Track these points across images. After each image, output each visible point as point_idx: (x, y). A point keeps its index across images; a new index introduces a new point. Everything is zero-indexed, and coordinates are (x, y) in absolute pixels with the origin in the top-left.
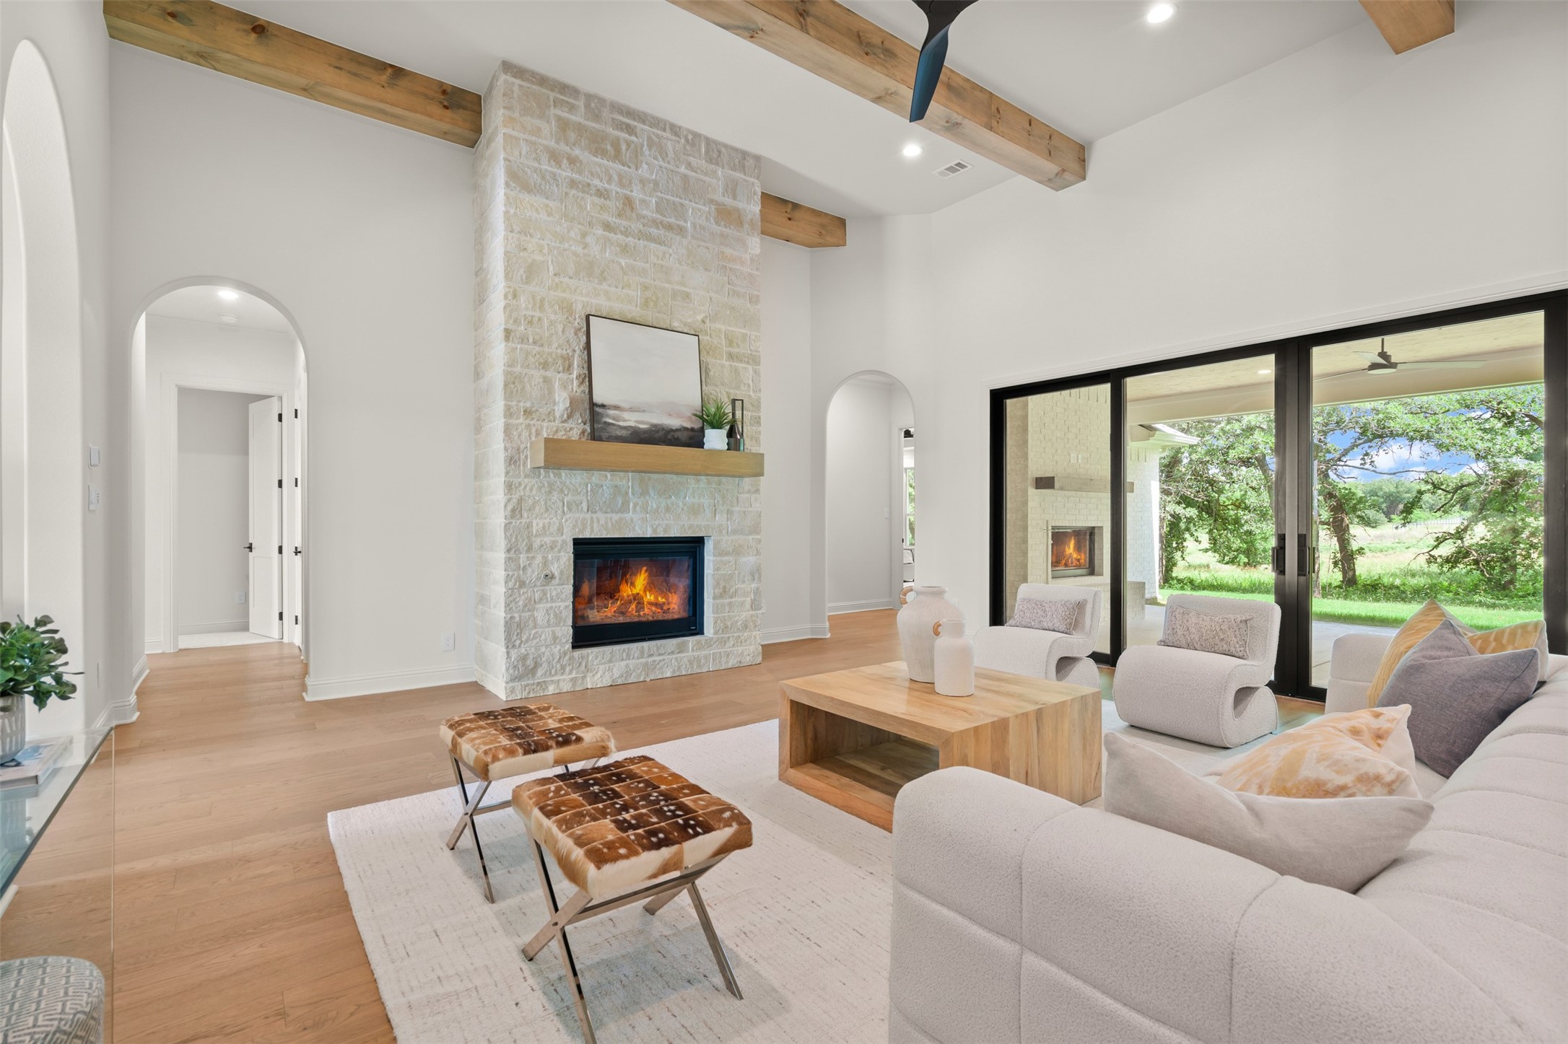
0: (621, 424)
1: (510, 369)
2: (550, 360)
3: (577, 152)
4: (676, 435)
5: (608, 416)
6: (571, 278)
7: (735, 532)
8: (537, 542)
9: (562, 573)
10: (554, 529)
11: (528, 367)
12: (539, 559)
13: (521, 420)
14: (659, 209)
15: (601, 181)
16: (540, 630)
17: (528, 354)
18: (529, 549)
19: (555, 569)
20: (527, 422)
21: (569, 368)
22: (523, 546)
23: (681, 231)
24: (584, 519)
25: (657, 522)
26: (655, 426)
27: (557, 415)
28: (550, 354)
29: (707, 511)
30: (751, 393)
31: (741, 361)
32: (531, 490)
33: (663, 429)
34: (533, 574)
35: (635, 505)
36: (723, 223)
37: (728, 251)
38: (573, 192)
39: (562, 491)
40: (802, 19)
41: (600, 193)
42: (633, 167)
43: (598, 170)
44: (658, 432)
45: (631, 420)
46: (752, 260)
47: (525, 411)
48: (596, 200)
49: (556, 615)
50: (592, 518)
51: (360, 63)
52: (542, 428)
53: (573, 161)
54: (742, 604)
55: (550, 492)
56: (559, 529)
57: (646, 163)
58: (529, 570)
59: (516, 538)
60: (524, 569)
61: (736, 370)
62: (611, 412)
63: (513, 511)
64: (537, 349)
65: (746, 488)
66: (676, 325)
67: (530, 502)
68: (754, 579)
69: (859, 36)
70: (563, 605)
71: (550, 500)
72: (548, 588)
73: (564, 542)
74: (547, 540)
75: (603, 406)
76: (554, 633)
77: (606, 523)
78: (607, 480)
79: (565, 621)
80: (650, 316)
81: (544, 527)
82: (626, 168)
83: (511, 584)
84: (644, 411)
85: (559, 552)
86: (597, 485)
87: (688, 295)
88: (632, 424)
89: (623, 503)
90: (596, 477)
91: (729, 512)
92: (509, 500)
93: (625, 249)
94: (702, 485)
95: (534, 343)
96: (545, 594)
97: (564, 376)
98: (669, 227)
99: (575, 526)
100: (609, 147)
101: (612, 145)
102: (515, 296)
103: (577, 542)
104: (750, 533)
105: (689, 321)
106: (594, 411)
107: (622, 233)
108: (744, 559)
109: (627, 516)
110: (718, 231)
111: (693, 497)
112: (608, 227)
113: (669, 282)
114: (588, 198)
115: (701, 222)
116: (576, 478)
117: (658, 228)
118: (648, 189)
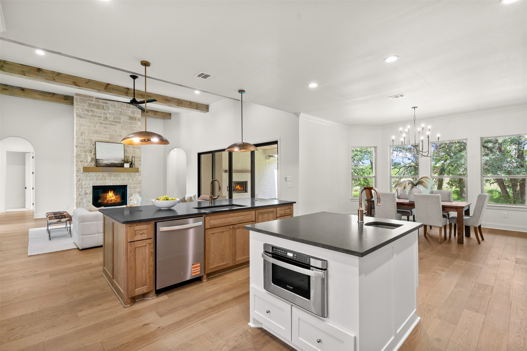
0: (103, 163)
1: (77, 153)
2: (87, 151)
3: (93, 109)
4: (117, 165)
5: (100, 162)
6: (92, 134)
7: (134, 184)
8: (83, 187)
9: (89, 193)
10: (88, 184)
11: (81, 152)
12: (84, 190)
13: (80, 163)
14: (114, 118)
15: (99, 114)
16: (84, 204)
17: (81, 150)
18: (82, 188)
19: (88, 192)
20: (81, 163)
21: (91, 152)
23: (120, 122)
24: (95, 182)
25: (113, 182)
26: (112, 163)
27: (89, 162)
28: (87, 150)
29: (127, 180)
30: (139, 155)
31: (136, 148)
32: (82, 176)
33: (114, 164)
34: (83, 193)
35: (108, 179)
36: (131, 120)
37: (132, 126)
38: (92, 117)
39: (90, 176)
40: (127, 94)
41: (99, 117)
42: (107, 111)
43: (98, 112)
44: (112, 164)
45: (106, 162)
46: (139, 127)
47: (81, 161)
48: (98, 118)
49: (88, 201)
50: (97, 182)
52: (85, 164)
53: (92, 111)
55: (87, 177)
56: (89, 184)
57: (111, 110)
58: (82, 192)
59: (79, 186)
60: (80, 192)
61: (135, 150)
63: (78, 181)
64: (83, 149)
65: (137, 175)
67: (82, 179)
70: (90, 199)
71: (87, 178)
72: (86, 196)
73: (90, 186)
74: (86, 186)
75: (99, 160)
76: (88, 204)
77: (101, 183)
78: (101, 174)
79: (90, 202)
80: (112, 141)
81: (85, 184)
82: (105, 111)
83: (77, 195)
84: (109, 160)
85: (89, 188)
86: (98, 175)
87: (121, 136)
88: (106, 163)
89: (105, 179)
90: (98, 173)
91: (133, 180)
92: (77, 179)
93: (105, 128)
94: (125, 174)
95: (83, 148)
96: (85, 197)
97: (90, 154)
98: (117, 122)
99: (93, 183)
100: (101, 107)
102: (78, 139)
103: (93, 187)
104: (138, 184)
106: (97, 161)
107: (104, 124)
108: (136, 190)
109: (106, 181)
110: (130, 122)
111: (123, 177)
112: (101, 123)
113: (117, 133)
114: (96, 118)
115: (125, 120)
116: (93, 174)
117: (114, 122)
118: (111, 115)
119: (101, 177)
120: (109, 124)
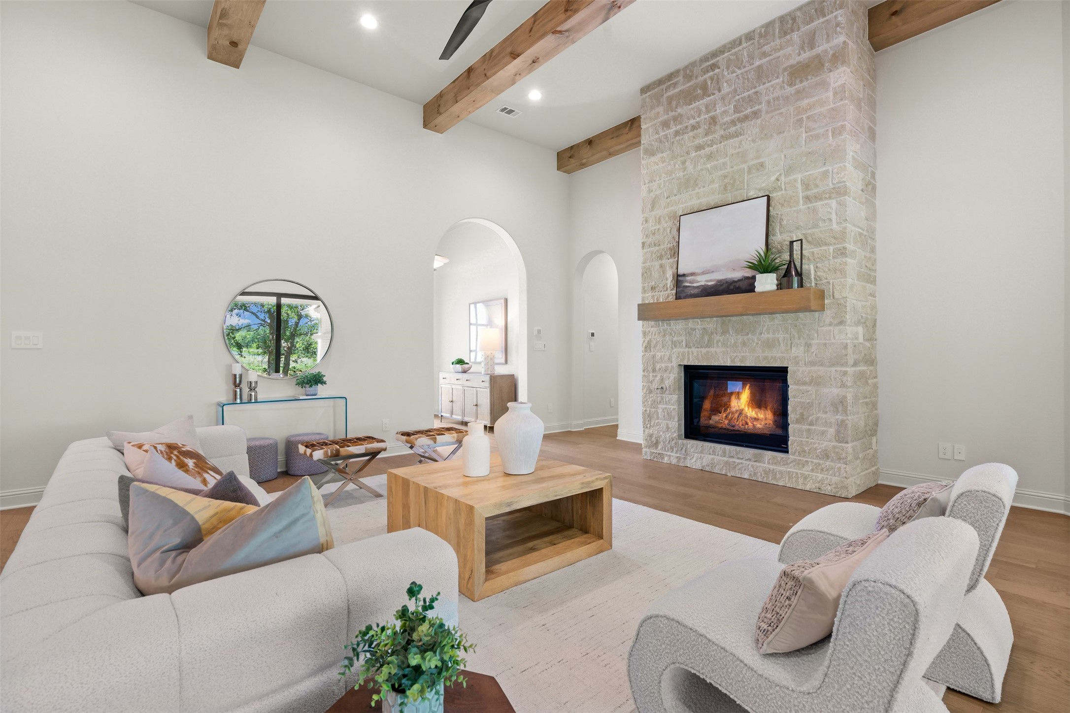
0: (695, 285)
1: (644, 265)
2: (663, 253)
3: (679, 110)
4: (740, 284)
5: (687, 281)
6: (675, 195)
7: (812, 363)
8: (658, 366)
9: (670, 387)
10: (666, 358)
11: (653, 261)
12: (658, 378)
13: (650, 294)
14: (737, 110)
15: (694, 118)
16: (660, 421)
17: (652, 253)
18: (654, 370)
19: (667, 384)
20: (653, 294)
21: (672, 254)
22: (650, 369)
23: (756, 114)
24: (684, 352)
25: (735, 354)
26: (720, 281)
27: (666, 285)
28: (663, 249)
29: (782, 344)
30: (835, 226)
31: (821, 199)
32: (655, 335)
33: (727, 282)
34: (655, 386)
35: (718, 342)
36: (798, 81)
37: (804, 103)
38: (677, 138)
39: (671, 334)
41: (694, 128)
42: (716, 92)
43: (692, 112)
44: (722, 285)
45: (702, 281)
46: (835, 94)
47: (652, 288)
48: (691, 134)
49: (668, 413)
50: (688, 351)
52: (660, 296)
53: (676, 119)
54: (823, 433)
55: (665, 335)
56: (669, 359)
57: (726, 82)
58: (654, 384)
59: (647, 364)
60: (651, 382)
61: (815, 210)
62: (688, 278)
63: (646, 347)
64: (657, 248)
65: (828, 321)
66: (752, 194)
67: (655, 342)
68: (838, 411)
70: (672, 407)
71: (665, 340)
72: (664, 395)
73: (672, 367)
74: (663, 365)
75: (684, 275)
76: (667, 424)
77: (698, 355)
78: (697, 325)
79: (674, 418)
80: (730, 198)
81: (661, 357)
82: (712, 97)
83: (645, 390)
84: (713, 272)
85: (670, 373)
86: (691, 329)
87: (762, 165)
88: (703, 283)
89: (708, 341)
90: (691, 324)
91: (808, 345)
92: (644, 342)
93: (710, 157)
94: (777, 322)
95: (656, 245)
96: (662, 399)
97: (668, 260)
98: (746, 118)
99: (678, 357)
100: (699, 91)
101: (700, 89)
102: (646, 221)
103: (685, 368)
104: (833, 365)
105: (764, 185)
106: (679, 280)
107: (708, 146)
108: (826, 390)
109: (713, 350)
110: (793, 92)
111: (768, 333)
112: (699, 148)
113: (745, 162)
114: (686, 136)
115: (775, 95)
116: (678, 326)
117: (735, 125)
118: (726, 101)
119: (698, 334)
120: (725, 138)
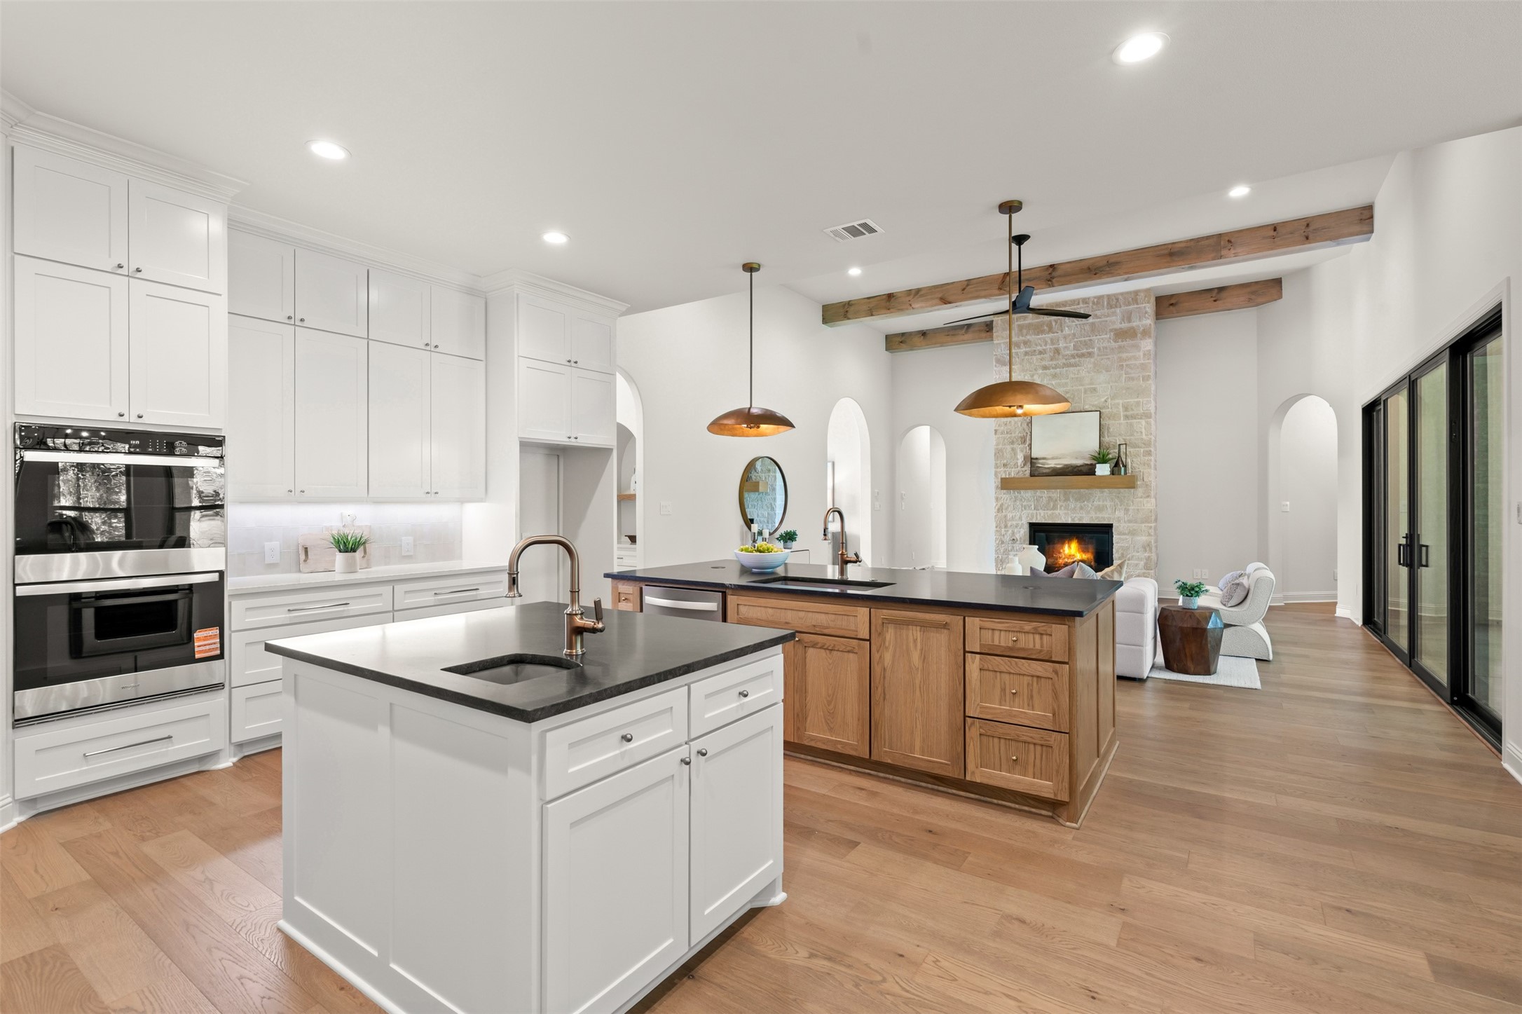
0: (1046, 466)
1: (996, 447)
2: (1015, 440)
3: (1028, 337)
4: (1080, 469)
5: (1039, 463)
7: (1130, 521)
8: (1009, 525)
9: (1021, 538)
10: (1017, 518)
11: (1005, 444)
12: (1010, 532)
13: (1002, 469)
14: (1075, 348)
15: (1041, 346)
17: (1004, 439)
18: (1006, 527)
19: (1018, 536)
20: (1005, 469)
21: (1024, 442)
22: (1003, 525)
23: (1090, 355)
24: (1033, 513)
26: (1066, 465)
27: (1019, 465)
28: (1015, 437)
29: (1109, 509)
30: (1144, 437)
31: (1135, 418)
32: (1007, 500)
33: (1072, 466)
34: (1007, 538)
35: (1061, 506)
36: (1120, 340)
37: (1124, 355)
38: (1027, 357)
39: (1021, 500)
40: (1050, 283)
41: (1040, 353)
42: (1060, 332)
43: (1039, 341)
44: (1068, 468)
45: (1052, 464)
46: (1144, 355)
47: (1004, 465)
48: (1039, 357)
51: (955, 329)
52: (1011, 471)
53: (1025, 343)
54: (1137, 565)
55: (1015, 501)
56: (1021, 518)
57: (1067, 327)
58: (1006, 536)
59: (1000, 522)
60: (1004, 535)
61: (1131, 425)
62: (1041, 461)
63: (998, 509)
64: (1009, 436)
65: (1140, 495)
66: (1087, 407)
67: (1006, 505)
68: (1146, 551)
69: (1089, 268)
71: (1016, 504)
72: (1014, 545)
73: (1022, 524)
74: (1014, 523)
75: (1037, 459)
77: (1044, 515)
78: (1045, 494)
81: (1012, 517)
82: (1055, 334)
83: (997, 542)
84: (1060, 458)
85: (1020, 529)
86: (1039, 497)
87: (1095, 390)
88: (1053, 466)
89: (1054, 505)
90: (1039, 493)
91: (1127, 510)
92: (997, 505)
94: (1105, 494)
95: (1007, 433)
96: (1013, 547)
97: (1022, 446)
98: (1083, 355)
99: (1027, 517)
100: (1045, 328)
101: (1047, 326)
103: (1032, 525)
104: (1142, 522)
105: (1096, 403)
106: (1032, 461)
107: (1053, 368)
108: (1139, 538)
109: (1057, 512)
110: (1117, 346)
111: (1099, 501)
112: (1045, 368)
113: (1082, 385)
114: (1034, 358)
115: (1104, 345)
116: (1028, 494)
117: (1074, 358)
118: (1068, 340)
119: (1045, 500)
120: (1065, 365)
